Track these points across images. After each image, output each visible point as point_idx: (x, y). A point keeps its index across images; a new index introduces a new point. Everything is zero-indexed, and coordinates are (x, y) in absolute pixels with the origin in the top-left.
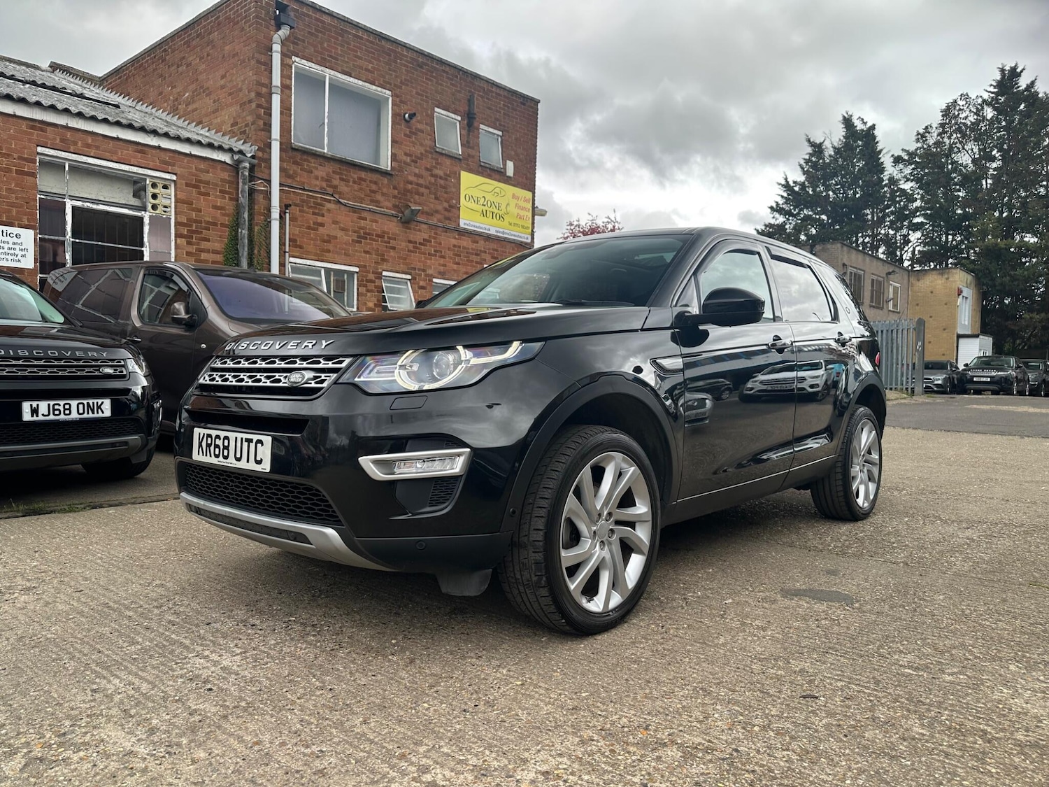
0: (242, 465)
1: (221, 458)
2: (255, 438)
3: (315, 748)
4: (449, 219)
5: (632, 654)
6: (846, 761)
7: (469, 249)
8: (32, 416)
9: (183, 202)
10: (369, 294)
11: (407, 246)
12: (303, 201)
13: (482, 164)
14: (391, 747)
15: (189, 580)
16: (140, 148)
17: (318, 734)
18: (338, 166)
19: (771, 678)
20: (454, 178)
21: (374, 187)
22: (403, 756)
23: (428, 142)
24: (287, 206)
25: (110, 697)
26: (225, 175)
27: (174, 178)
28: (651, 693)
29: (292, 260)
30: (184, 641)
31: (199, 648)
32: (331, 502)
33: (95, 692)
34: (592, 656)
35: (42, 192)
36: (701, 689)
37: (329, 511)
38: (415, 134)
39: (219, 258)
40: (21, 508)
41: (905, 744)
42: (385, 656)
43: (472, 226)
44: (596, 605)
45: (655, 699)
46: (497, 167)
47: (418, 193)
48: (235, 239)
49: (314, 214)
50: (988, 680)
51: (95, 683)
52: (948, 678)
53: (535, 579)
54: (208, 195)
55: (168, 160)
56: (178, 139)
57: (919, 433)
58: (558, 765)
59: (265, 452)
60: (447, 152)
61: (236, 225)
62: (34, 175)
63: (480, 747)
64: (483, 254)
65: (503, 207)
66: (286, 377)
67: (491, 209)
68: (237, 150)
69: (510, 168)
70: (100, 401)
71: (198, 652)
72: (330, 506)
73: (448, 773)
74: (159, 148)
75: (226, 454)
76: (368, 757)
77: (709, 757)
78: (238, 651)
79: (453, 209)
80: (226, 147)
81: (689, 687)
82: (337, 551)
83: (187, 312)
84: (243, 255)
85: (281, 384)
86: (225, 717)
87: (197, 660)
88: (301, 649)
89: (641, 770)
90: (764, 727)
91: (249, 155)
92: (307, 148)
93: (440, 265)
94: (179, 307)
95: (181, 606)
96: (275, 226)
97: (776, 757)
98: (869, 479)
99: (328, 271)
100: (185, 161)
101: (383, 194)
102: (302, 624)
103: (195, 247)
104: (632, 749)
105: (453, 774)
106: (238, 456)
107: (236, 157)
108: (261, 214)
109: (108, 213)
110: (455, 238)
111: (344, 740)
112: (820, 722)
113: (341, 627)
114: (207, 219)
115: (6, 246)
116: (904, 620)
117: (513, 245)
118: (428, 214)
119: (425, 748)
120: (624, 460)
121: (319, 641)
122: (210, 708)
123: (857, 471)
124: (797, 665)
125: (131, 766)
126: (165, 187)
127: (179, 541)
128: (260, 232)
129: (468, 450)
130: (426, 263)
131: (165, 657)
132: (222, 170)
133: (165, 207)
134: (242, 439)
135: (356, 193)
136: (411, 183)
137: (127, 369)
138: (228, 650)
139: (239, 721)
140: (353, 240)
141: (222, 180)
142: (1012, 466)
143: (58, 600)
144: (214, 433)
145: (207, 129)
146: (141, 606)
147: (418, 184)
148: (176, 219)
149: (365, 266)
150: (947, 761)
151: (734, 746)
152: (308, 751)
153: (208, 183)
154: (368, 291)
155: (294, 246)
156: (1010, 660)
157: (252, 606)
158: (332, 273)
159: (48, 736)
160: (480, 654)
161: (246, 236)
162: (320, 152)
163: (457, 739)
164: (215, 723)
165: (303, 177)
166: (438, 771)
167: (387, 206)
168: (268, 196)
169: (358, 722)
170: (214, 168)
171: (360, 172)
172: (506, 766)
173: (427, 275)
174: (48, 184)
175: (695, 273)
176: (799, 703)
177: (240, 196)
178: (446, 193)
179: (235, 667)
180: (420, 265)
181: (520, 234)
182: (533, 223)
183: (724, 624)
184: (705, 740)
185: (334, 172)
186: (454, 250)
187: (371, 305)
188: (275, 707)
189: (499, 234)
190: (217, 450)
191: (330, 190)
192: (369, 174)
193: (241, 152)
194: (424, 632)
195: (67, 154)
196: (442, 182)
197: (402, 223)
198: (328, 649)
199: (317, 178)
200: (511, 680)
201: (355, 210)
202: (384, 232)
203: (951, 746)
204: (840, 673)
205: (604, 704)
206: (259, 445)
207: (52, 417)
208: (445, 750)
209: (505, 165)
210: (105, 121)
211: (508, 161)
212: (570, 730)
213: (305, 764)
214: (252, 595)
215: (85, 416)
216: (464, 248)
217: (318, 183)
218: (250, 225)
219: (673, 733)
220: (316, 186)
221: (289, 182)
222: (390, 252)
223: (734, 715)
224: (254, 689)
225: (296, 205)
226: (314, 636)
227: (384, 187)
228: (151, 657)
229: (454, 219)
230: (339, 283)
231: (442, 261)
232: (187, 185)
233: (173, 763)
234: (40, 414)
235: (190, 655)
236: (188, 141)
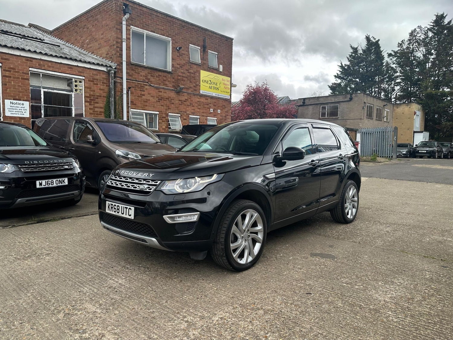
0: (124, 216)
1: (116, 213)
2: (129, 207)
3: (151, 310)
4: (196, 90)
5: (254, 278)
6: (314, 314)
7: (204, 102)
8: (40, 186)
9: (88, 88)
10: (163, 123)
11: (179, 102)
12: (136, 85)
13: (209, 67)
14: (175, 310)
15: (103, 250)
16: (70, 66)
17: (152, 306)
18: (150, 70)
19: (298, 287)
20: (198, 73)
21: (165, 79)
22: (178, 313)
23: (187, 59)
24: (129, 88)
25: (85, 294)
26: (104, 76)
27: (84, 78)
28: (258, 292)
29: (132, 110)
30: (105, 274)
31: (111, 277)
32: (154, 230)
33: (80, 292)
34: (241, 279)
35: (31, 86)
36: (274, 291)
37: (153, 233)
38: (182, 56)
39: (102, 110)
40: (36, 219)
41: (334, 309)
42: (172, 279)
43: (205, 93)
44: (243, 262)
45: (258, 294)
46: (216, 68)
47: (183, 80)
48: (108, 102)
49: (140, 90)
50: (370, 288)
51: (79, 289)
52: (357, 287)
53: (222, 254)
54: (97, 84)
55: (81, 71)
56: (85, 62)
57: (387, 180)
58: (225, 316)
59: (132, 212)
60: (195, 63)
61: (109, 97)
62: (28, 79)
63: (202, 310)
64: (210, 104)
65: (218, 84)
66: (138, 186)
67: (213, 86)
68: (109, 65)
69: (221, 69)
70: (64, 179)
71: (110, 278)
72: (154, 231)
73: (192, 318)
74: (78, 66)
75: (118, 211)
76: (168, 313)
77: (272, 313)
78: (124, 278)
79: (197, 86)
80: (104, 64)
81: (271, 290)
82: (156, 246)
83: (93, 139)
84: (112, 108)
85: (137, 189)
86: (123, 300)
87: (111, 281)
88: (144, 277)
89: (250, 317)
90: (291, 303)
91: (114, 68)
92: (137, 64)
93: (192, 109)
94: (90, 137)
95: (102, 260)
96: (125, 97)
97: (292, 313)
98: (353, 208)
99: (146, 114)
100: (88, 71)
101: (169, 81)
102: (144, 267)
103: (92, 106)
104: (249, 311)
105: (193, 318)
106: (123, 212)
107: (109, 69)
108: (119, 92)
109: (58, 93)
110: (198, 98)
111: (160, 308)
112: (309, 302)
113: (157, 269)
114: (97, 94)
115: (18, 108)
116: (350, 266)
117: (223, 100)
118: (187, 89)
119: (185, 310)
120: (253, 211)
121: (150, 274)
122: (117, 297)
123: (348, 205)
124: (308, 282)
125: (96, 316)
126: (80, 82)
127: (97, 234)
128: (119, 99)
129: (199, 213)
130: (187, 109)
131: (100, 280)
132: (103, 74)
133: (80, 90)
134: (124, 207)
135: (157, 81)
136: (180, 76)
137: (73, 166)
138: (120, 277)
139: (127, 302)
140: (156, 101)
141: (103, 78)
142: (418, 197)
143: (59, 258)
144: (114, 204)
145: (96, 55)
146: (88, 261)
147: (183, 77)
148: (85, 95)
149: (161, 111)
150: (345, 315)
151: (280, 310)
152: (149, 311)
153: (97, 80)
154: (163, 121)
155: (132, 104)
156: (380, 281)
157: (126, 260)
158: (148, 115)
159: (69, 307)
160: (203, 279)
161: (113, 101)
162: (142, 65)
163: (195, 307)
164: (119, 302)
165: (136, 76)
166: (189, 317)
167: (170, 86)
168: (122, 84)
169: (164, 302)
170: (100, 73)
171: (159, 73)
172: (209, 316)
173: (186, 114)
174: (34, 82)
175: (281, 140)
176: (305, 296)
177: (110, 84)
178: (194, 79)
179: (123, 283)
180: (184, 110)
181: (225, 95)
182: (231, 91)
183: (287, 267)
184: (272, 308)
185: (148, 73)
186: (198, 103)
187: (164, 127)
188: (138, 297)
189: (216, 96)
190: (115, 210)
191: (147, 81)
192: (163, 73)
193: (110, 66)
194: (185, 270)
195: (41, 70)
196: (193, 75)
197: (176, 93)
198: (153, 277)
199: (141, 76)
200: (213, 288)
201: (157, 88)
202: (169, 97)
203: (348, 310)
204: (321, 285)
205: (242, 296)
206: (130, 210)
207: (47, 186)
208: (191, 311)
209: (219, 67)
210: (56, 56)
211: (220, 65)
212: (230, 304)
213: (149, 315)
214: (126, 256)
215: (59, 185)
216: (202, 102)
217: (142, 78)
218: (115, 96)
219: (263, 305)
220: (141, 79)
221: (130, 78)
222: (171, 105)
223: (283, 299)
224: (130, 291)
225: (133, 87)
226: (148, 272)
227: (169, 78)
228: (95, 280)
229: (197, 90)
230: (151, 119)
231: (193, 108)
232: (89, 81)
233: (109, 315)
234: (43, 185)
235: (108, 279)
236: (89, 63)
